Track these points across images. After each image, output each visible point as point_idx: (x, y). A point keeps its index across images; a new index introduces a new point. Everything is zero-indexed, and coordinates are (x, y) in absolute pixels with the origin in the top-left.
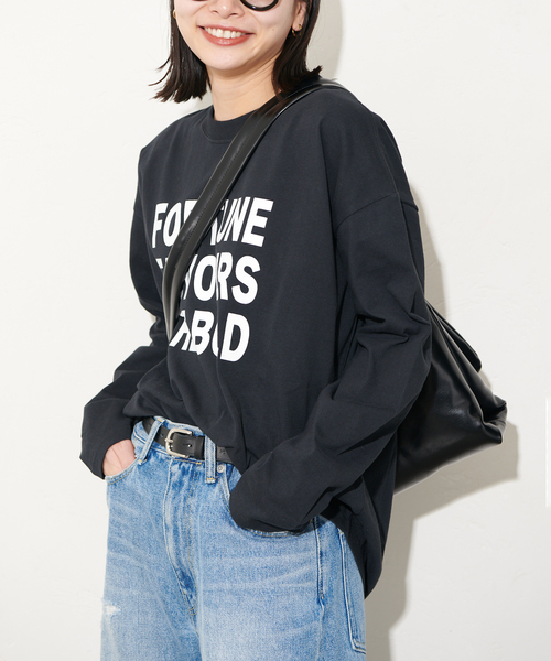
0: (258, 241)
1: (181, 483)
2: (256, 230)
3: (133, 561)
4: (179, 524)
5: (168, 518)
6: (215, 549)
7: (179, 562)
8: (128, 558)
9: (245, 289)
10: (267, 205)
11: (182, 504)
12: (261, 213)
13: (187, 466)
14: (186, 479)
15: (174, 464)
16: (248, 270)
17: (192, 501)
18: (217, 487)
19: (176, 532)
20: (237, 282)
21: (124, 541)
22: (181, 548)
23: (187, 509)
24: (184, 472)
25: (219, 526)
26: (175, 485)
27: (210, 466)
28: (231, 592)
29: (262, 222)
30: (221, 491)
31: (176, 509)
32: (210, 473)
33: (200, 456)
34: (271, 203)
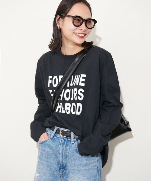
0: (83, 85)
1: (64, 143)
2: (82, 82)
3: (45, 163)
4: (64, 153)
5: (61, 152)
6: (74, 159)
7: (62, 162)
8: (44, 162)
9: (81, 97)
10: (85, 76)
11: (65, 148)
12: (83, 78)
13: (66, 139)
14: (66, 142)
15: (62, 138)
16: (81, 92)
17: (68, 148)
18: (74, 144)
19: (62, 155)
20: (79, 95)
21: (43, 158)
22: (64, 159)
23: (66, 149)
24: (65, 140)
25: (75, 154)
26: (62, 144)
27: (73, 139)
28: (77, 170)
29: (84, 80)
30: (75, 145)
31: (63, 149)
32: (73, 141)
33: (70, 136)
34: (86, 75)
